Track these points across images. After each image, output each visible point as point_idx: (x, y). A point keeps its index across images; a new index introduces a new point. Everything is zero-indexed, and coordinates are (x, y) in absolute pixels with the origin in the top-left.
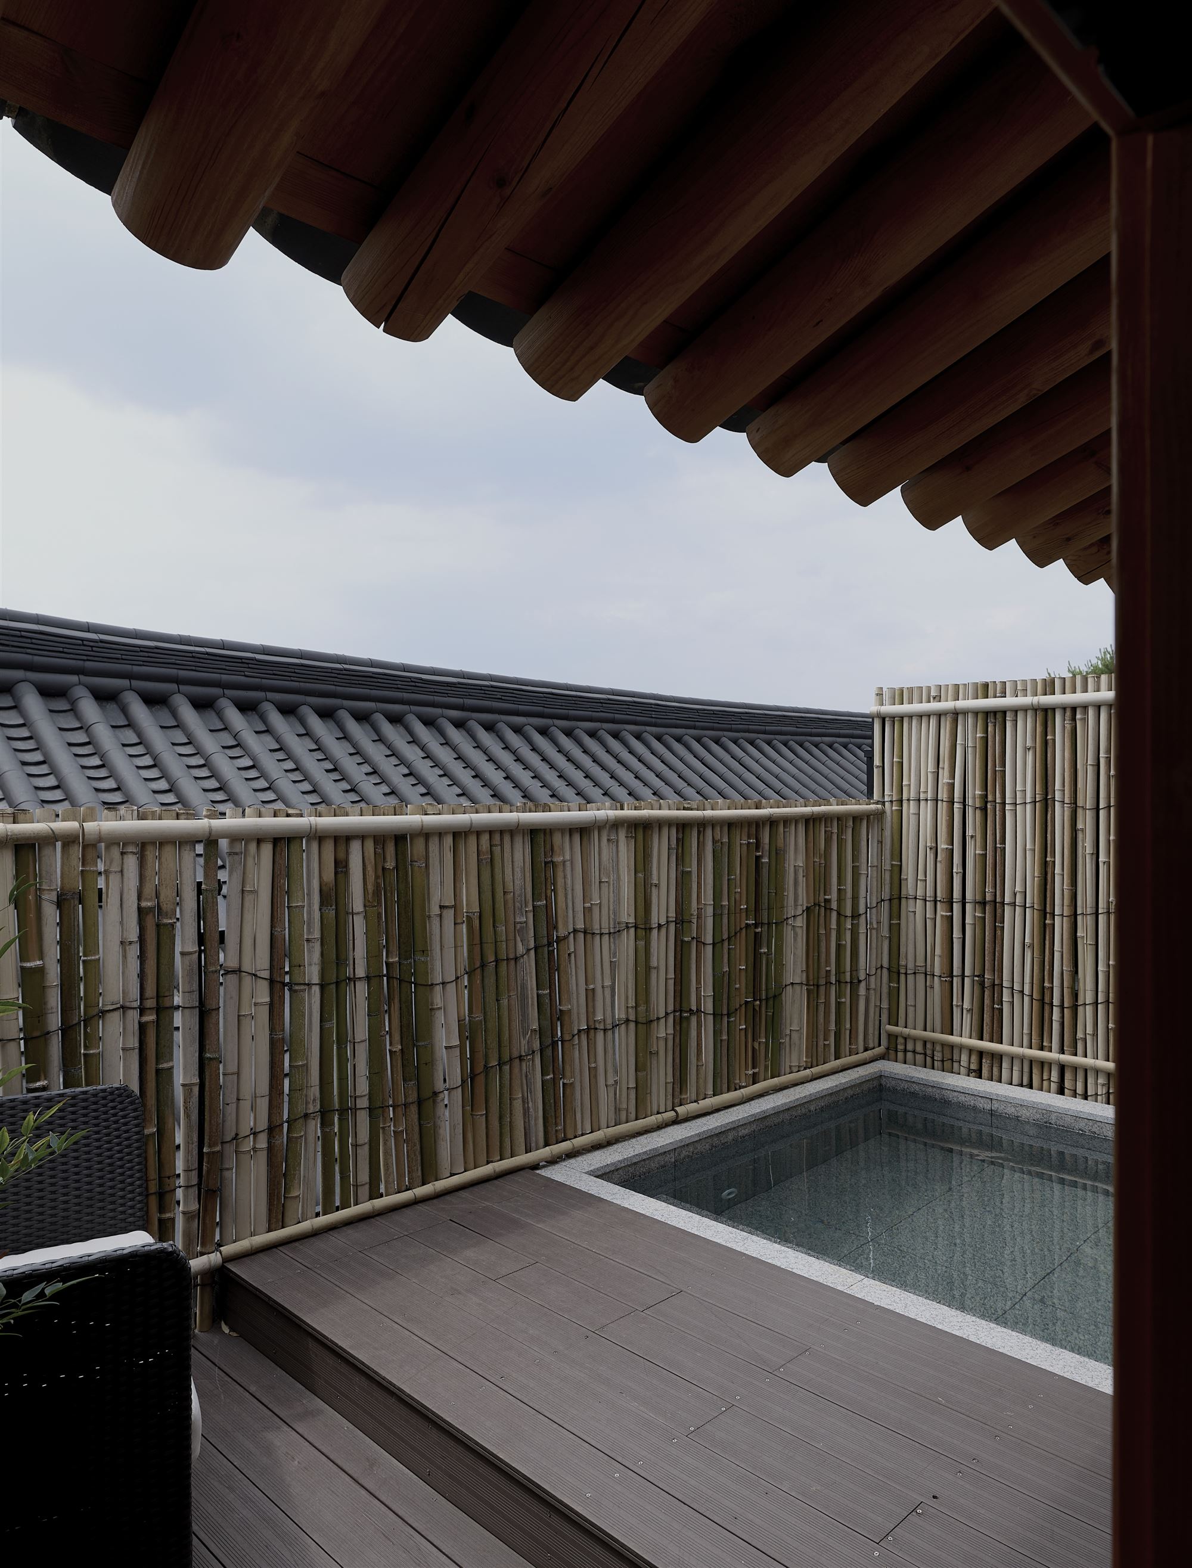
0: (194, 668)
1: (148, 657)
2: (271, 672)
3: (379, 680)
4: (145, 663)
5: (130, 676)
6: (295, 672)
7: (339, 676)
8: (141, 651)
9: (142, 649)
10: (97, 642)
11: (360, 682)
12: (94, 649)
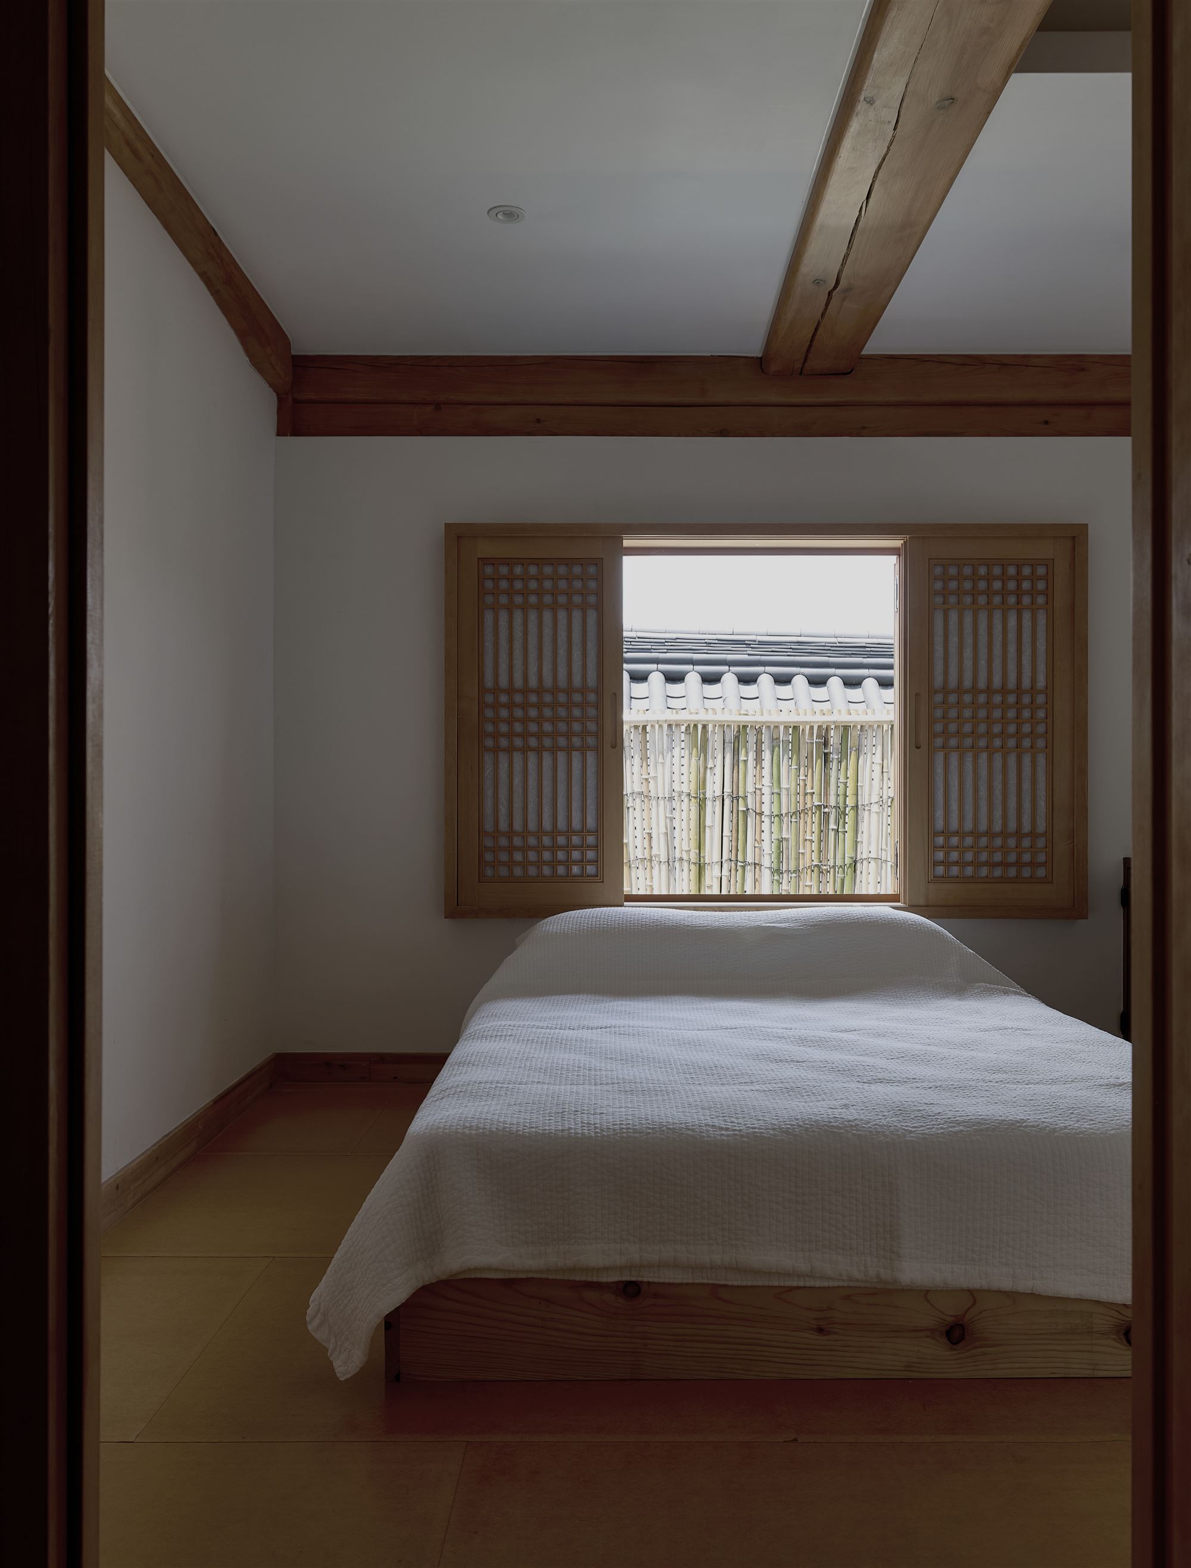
0: (706, 651)
1: (671, 646)
2: (770, 650)
3: (872, 649)
4: (668, 651)
5: (657, 661)
6: (791, 648)
7: (832, 649)
8: (666, 642)
9: (666, 640)
10: (635, 638)
11: (853, 652)
12: (632, 643)
